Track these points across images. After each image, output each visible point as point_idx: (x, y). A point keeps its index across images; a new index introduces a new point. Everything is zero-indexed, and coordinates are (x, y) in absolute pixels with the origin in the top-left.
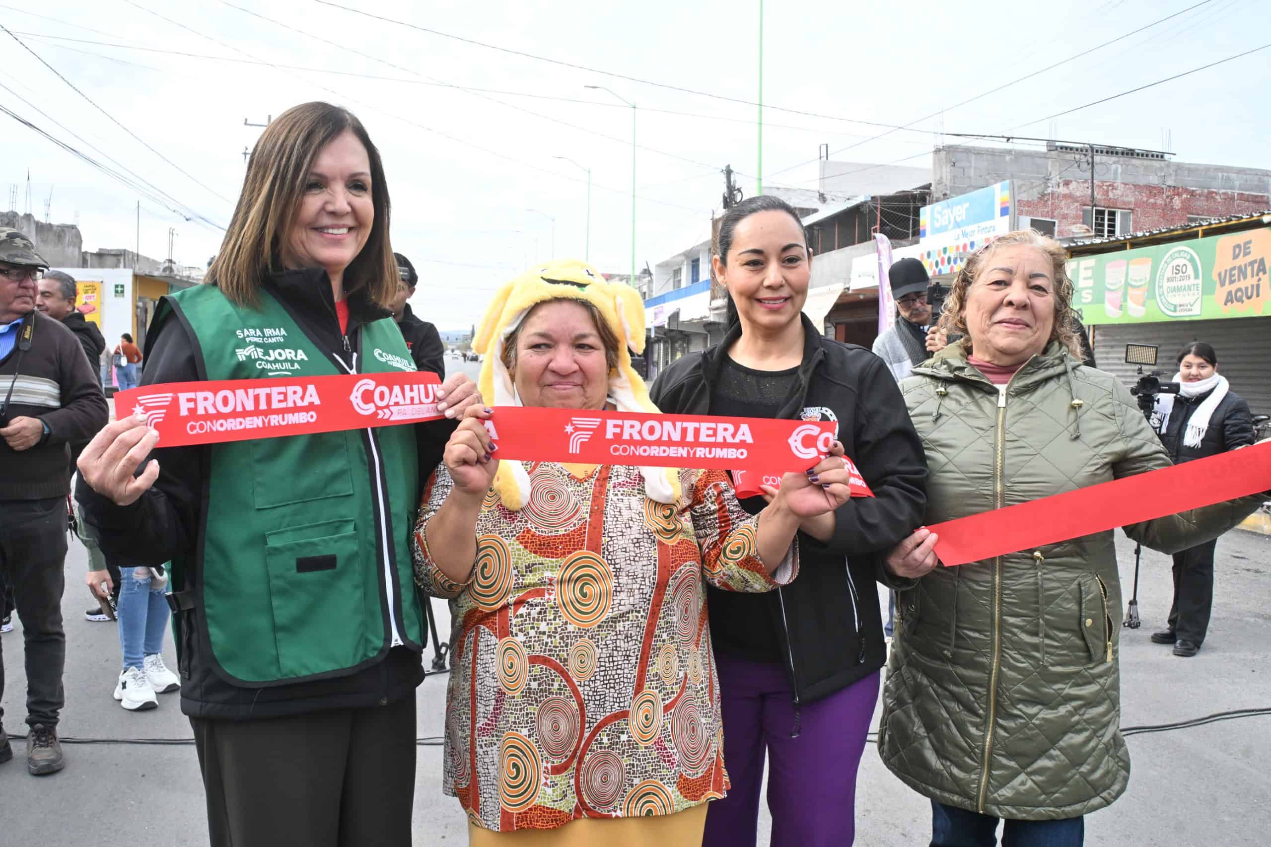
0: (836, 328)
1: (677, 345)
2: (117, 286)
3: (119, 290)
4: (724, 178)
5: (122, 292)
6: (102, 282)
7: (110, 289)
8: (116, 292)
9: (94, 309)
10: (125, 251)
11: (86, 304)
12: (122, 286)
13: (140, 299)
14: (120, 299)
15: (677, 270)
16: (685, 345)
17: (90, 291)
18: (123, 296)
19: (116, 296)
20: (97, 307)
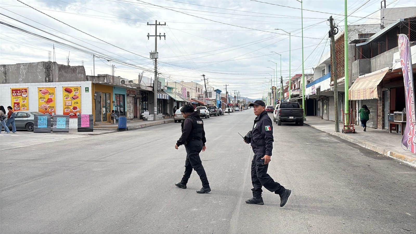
0: (390, 91)
1: (324, 102)
2: (86, 88)
3: (87, 89)
4: (329, 23)
5: (88, 90)
6: (81, 87)
7: (83, 89)
8: (86, 90)
9: (78, 97)
10: (107, 75)
11: (75, 95)
12: (88, 88)
13: (96, 93)
14: (87, 93)
15: (324, 70)
16: (327, 102)
17: (76, 90)
18: (88, 92)
19: (86, 92)
20: (79, 97)
